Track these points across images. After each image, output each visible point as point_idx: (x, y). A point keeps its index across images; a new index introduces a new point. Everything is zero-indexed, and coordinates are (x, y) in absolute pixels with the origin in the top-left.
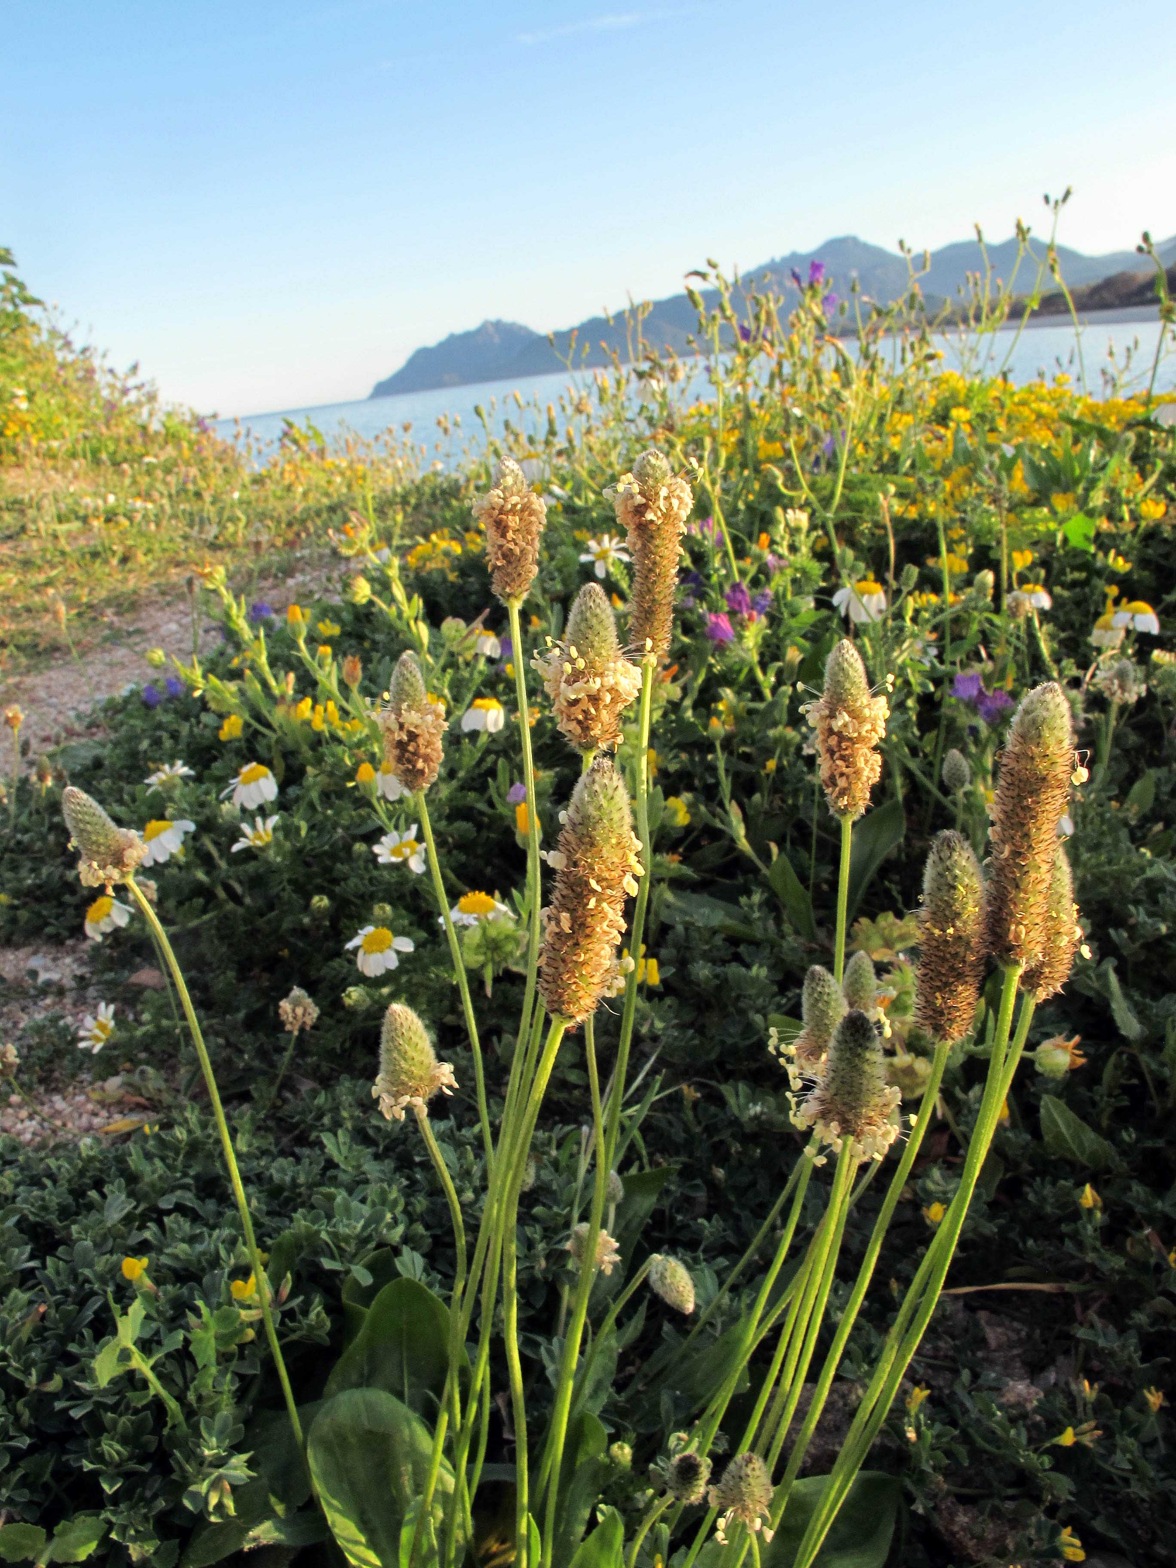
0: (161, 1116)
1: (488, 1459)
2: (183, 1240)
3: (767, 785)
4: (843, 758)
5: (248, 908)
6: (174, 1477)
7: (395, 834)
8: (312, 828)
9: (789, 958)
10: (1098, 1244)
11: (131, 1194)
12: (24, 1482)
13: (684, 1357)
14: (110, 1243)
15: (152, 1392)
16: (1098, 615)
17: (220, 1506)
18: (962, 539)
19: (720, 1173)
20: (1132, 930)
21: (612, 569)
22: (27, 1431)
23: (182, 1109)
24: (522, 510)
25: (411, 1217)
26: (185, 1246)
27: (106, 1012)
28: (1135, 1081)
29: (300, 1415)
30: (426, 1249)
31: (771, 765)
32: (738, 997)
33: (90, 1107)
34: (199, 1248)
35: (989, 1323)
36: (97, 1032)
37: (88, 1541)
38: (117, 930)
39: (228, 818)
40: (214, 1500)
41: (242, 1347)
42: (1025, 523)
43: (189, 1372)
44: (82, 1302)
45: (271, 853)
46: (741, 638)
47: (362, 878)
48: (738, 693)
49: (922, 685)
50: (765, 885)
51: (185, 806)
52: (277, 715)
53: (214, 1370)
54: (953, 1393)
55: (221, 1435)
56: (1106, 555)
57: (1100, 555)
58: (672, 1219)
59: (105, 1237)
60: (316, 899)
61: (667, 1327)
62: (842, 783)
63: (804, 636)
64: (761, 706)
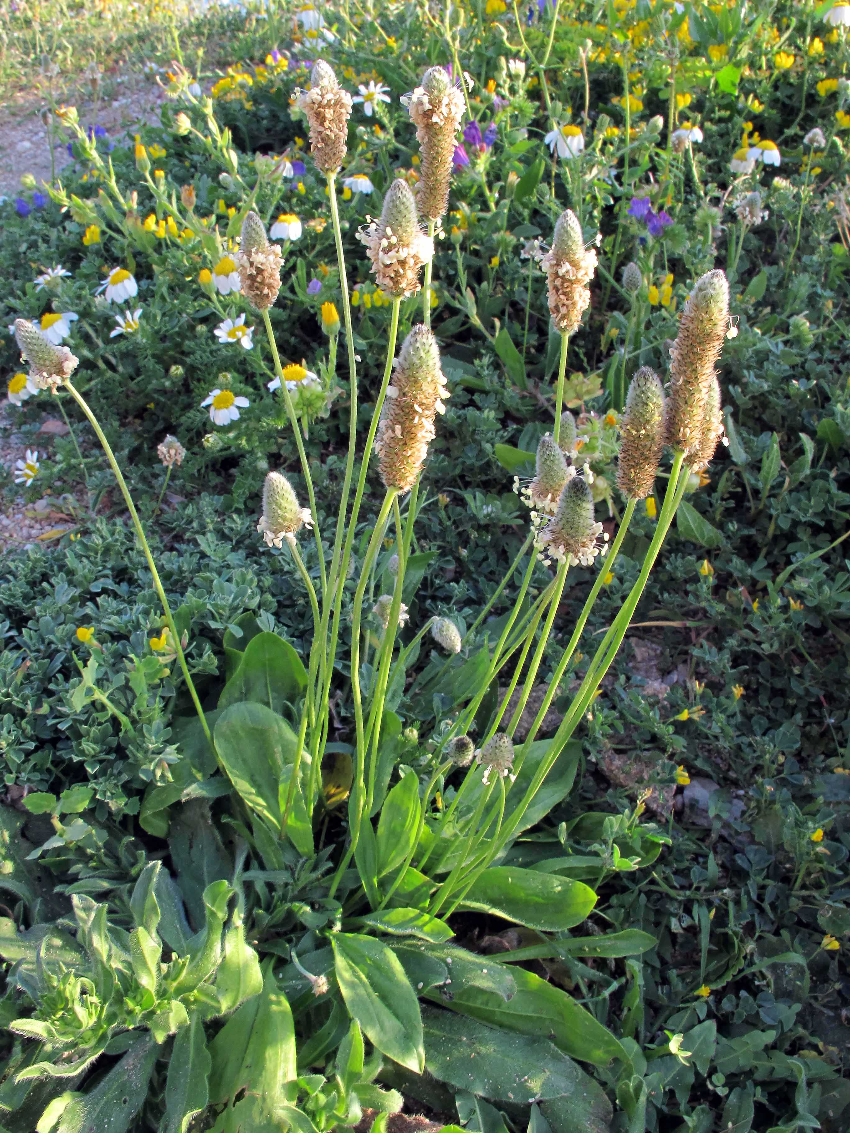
0: (78, 526)
1: (328, 740)
2: (112, 613)
3: (492, 275)
4: (564, 294)
5: (122, 375)
6: (131, 760)
7: (229, 321)
8: (164, 315)
9: (508, 402)
10: (709, 597)
11: (70, 583)
12: (34, 769)
13: (446, 672)
14: (62, 616)
15: (110, 713)
16: (735, 145)
17: (163, 776)
18: (639, 81)
19: (464, 553)
20: (745, 386)
21: (377, 109)
22: (31, 739)
23: (94, 522)
24: (335, 104)
25: (262, 591)
26: (116, 617)
27: (32, 457)
28: (739, 490)
29: (207, 719)
30: (273, 610)
31: (496, 261)
32: (474, 431)
33: (27, 522)
34: (125, 618)
35: (637, 645)
36: (27, 471)
37: (83, 800)
38: (32, 397)
39: (100, 308)
40: (159, 773)
41: (162, 680)
42: (687, 70)
43: (130, 697)
44: (51, 656)
45: (139, 337)
46: (474, 164)
47: (205, 352)
48: (470, 205)
49: (605, 199)
50: (491, 349)
51: (67, 299)
52: (127, 225)
53: (146, 696)
54: (614, 689)
55: (157, 733)
56: (746, 99)
57: (742, 98)
58: (432, 583)
59: (58, 614)
60: (173, 368)
61: (433, 653)
62: (563, 310)
63: (520, 160)
64: (488, 215)
